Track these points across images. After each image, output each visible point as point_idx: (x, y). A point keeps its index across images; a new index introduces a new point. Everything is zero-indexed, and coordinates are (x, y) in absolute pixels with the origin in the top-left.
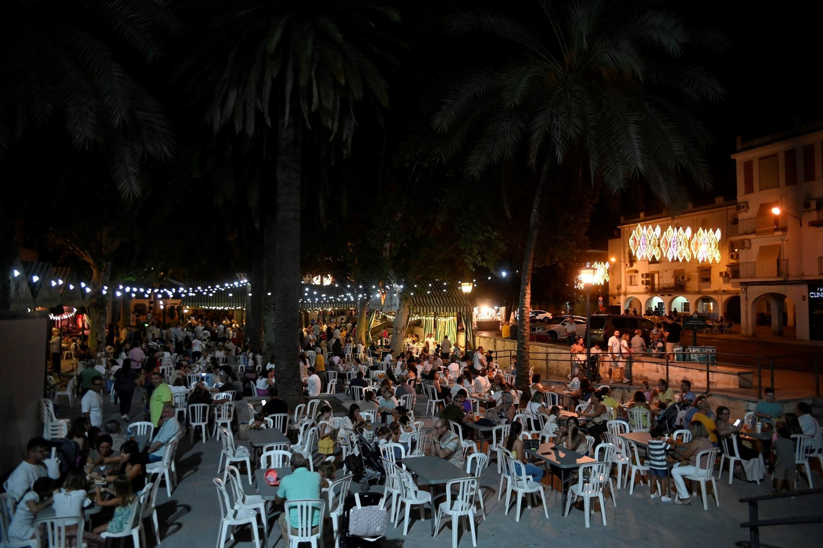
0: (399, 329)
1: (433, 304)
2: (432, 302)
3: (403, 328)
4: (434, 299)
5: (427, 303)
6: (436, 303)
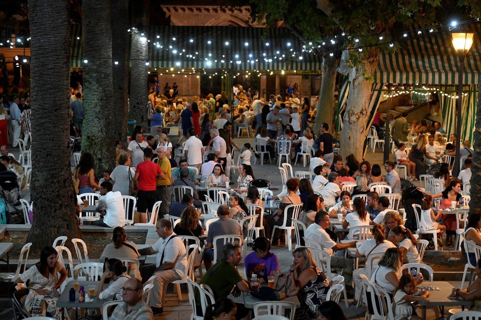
0: (353, 114)
1: (428, 69)
2: (427, 65)
3: (361, 113)
4: (433, 60)
5: (418, 67)
6: (434, 66)
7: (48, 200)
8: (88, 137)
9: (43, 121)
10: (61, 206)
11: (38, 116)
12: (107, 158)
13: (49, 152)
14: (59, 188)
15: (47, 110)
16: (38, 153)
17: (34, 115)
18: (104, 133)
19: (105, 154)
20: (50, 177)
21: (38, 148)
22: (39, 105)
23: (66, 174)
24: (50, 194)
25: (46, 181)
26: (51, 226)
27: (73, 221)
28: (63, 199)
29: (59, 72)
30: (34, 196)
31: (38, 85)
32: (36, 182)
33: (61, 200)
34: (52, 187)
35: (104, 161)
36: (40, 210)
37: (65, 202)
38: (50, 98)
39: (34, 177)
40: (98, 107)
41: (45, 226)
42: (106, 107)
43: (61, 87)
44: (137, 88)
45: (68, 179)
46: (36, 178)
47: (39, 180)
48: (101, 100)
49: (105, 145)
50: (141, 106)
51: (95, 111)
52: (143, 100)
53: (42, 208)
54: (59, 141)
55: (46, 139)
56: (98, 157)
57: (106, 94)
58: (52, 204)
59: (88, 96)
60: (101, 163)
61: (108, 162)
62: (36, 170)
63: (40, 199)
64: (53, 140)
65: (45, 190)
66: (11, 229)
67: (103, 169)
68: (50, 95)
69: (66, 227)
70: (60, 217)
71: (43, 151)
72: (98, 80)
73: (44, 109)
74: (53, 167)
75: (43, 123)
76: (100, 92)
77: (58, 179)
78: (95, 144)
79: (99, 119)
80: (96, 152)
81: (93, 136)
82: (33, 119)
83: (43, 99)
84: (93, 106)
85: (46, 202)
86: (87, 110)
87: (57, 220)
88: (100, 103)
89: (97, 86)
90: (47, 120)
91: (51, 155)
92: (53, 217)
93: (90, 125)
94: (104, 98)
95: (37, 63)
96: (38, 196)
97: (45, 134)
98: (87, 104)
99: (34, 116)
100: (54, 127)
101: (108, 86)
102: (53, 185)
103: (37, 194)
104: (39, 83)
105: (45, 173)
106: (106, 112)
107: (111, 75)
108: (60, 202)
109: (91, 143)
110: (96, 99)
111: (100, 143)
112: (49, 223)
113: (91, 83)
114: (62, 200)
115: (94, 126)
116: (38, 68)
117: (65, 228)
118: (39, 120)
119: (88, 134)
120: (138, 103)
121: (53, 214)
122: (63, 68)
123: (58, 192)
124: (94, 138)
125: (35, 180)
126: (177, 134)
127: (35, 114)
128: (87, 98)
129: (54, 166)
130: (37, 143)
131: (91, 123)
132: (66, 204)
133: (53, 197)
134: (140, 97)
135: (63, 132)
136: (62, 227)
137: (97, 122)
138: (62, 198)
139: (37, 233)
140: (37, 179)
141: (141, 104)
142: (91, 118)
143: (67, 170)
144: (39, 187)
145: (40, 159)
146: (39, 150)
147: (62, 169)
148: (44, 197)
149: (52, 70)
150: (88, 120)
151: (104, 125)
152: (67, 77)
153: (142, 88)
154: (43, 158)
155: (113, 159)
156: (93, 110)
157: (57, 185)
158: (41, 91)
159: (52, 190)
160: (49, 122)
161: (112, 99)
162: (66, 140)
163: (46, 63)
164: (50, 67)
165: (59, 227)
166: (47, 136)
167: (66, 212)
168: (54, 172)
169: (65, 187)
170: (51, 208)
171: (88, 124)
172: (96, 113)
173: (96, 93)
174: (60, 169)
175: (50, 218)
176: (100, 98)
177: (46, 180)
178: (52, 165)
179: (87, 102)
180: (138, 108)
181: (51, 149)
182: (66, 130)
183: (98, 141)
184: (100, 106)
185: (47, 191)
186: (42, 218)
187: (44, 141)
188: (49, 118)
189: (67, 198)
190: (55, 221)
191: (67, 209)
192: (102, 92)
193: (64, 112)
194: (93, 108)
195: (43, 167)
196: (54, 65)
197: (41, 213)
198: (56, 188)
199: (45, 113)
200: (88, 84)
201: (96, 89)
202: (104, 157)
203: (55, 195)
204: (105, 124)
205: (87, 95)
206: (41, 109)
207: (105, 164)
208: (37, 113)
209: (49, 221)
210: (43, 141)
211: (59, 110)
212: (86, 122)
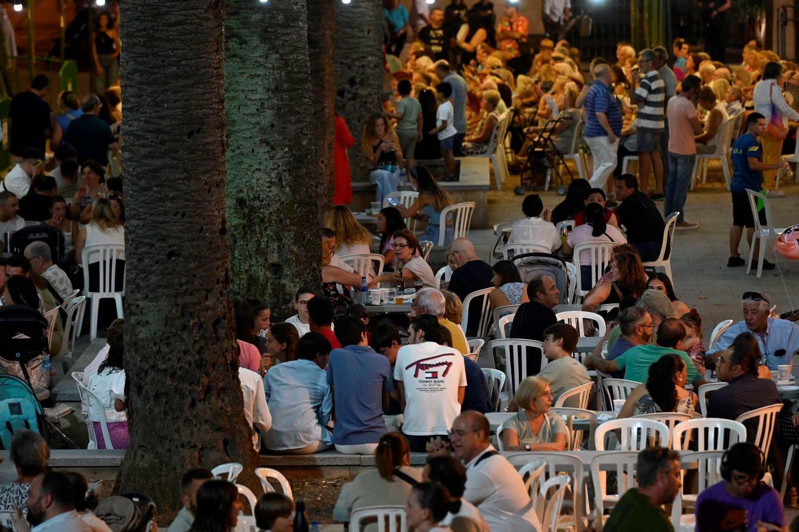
7: (173, 376)
8: (241, 202)
9: (157, 163)
10: (208, 390)
11: (143, 151)
12: (298, 262)
13: (174, 245)
14: (202, 343)
15: (168, 133)
16: (144, 249)
17: (133, 148)
18: (287, 189)
19: (291, 252)
20: (179, 314)
21: (145, 237)
22: (146, 122)
23: (220, 306)
24: (179, 359)
25: (166, 324)
26: (183, 446)
27: (240, 431)
28: (213, 373)
29: (196, 33)
30: (135, 365)
31: (141, 68)
32: (141, 328)
33: (207, 374)
34: (183, 339)
35: (287, 271)
36: (152, 403)
37: (217, 379)
38: (175, 102)
39: (135, 314)
40: (269, 112)
41: (166, 446)
42: (292, 112)
43: (202, 71)
44: (349, 30)
45: (224, 318)
46: (139, 318)
47: (147, 323)
48: (277, 90)
49: (292, 224)
50: (363, 92)
51: (258, 123)
52: (369, 71)
53: (157, 396)
54: (199, 215)
55: (165, 213)
56: (271, 261)
57: (288, 74)
58: (185, 387)
59: (238, 79)
60: (279, 278)
61: (299, 274)
62: (139, 296)
63: (152, 374)
64: (183, 215)
65: (164, 349)
66: (59, 460)
67: (285, 294)
68: (176, 93)
69: (221, 446)
70: (206, 422)
71: (158, 245)
72: (265, 31)
73: (159, 131)
74: (184, 288)
75: (157, 170)
76: (273, 68)
77: (198, 317)
78: (262, 220)
79: (273, 148)
80: (263, 245)
81: (254, 199)
82: (129, 159)
83: (156, 106)
84: (253, 109)
85: (169, 382)
86: (234, 121)
87: (199, 430)
88: (275, 101)
89: (262, 49)
90: (168, 161)
91: (179, 255)
92: (186, 420)
93: (246, 166)
94: (286, 86)
95: (140, 9)
96: (146, 366)
97: (162, 200)
98: (236, 103)
99: (131, 151)
100: (186, 178)
101: (295, 49)
102: (185, 335)
103: (144, 359)
104: (144, 64)
105: (164, 304)
106: (292, 128)
107: (304, 16)
108: (205, 381)
109: (250, 220)
110: (260, 89)
111: (274, 217)
112: (176, 436)
113: (245, 42)
114: (212, 375)
115: (258, 170)
116: (142, 21)
117: (218, 451)
118: (145, 162)
119: (241, 191)
120: (352, 82)
121: (187, 412)
122: (207, 19)
123: (199, 352)
124: (257, 203)
125: (139, 323)
126: (488, 182)
127: (133, 145)
128: (235, 86)
129: (187, 283)
130: (141, 223)
131: (248, 161)
132: (221, 385)
133: (187, 367)
134: (358, 59)
135: (209, 191)
136: (213, 447)
137: (266, 156)
138: (210, 370)
139: (147, 465)
140: (144, 319)
141: (362, 83)
142: (249, 145)
143: (221, 294)
144: (148, 340)
145: (151, 266)
146: (147, 240)
147: (208, 291)
148: (163, 367)
149: (179, 28)
150: (237, 152)
151: (286, 164)
152: (218, 43)
153: (366, 29)
154: (157, 262)
155: (315, 265)
156: (253, 120)
157: (196, 334)
158: (149, 84)
159: (183, 348)
160: (172, 167)
161: (307, 87)
162: (216, 213)
163: (164, 10)
164: (173, 19)
165: (202, 449)
166: (168, 204)
167: (222, 408)
168: (188, 299)
169: (218, 339)
170: (183, 396)
171: (240, 163)
172: (263, 130)
173: (260, 71)
174: (204, 293)
175: (181, 423)
176: (273, 87)
177: (167, 322)
178: (184, 280)
179: (233, 99)
180: (353, 98)
181: (180, 238)
182: (218, 186)
183: (271, 214)
184: (272, 108)
185: (171, 352)
186: (158, 423)
187: (160, 219)
188: (174, 155)
189: (222, 368)
190: (192, 433)
191: (223, 400)
192: (279, 68)
193: (210, 139)
194: (253, 115)
195: (159, 286)
196: (183, 12)
197: (156, 411)
198: (195, 342)
199: (163, 143)
200: (236, 46)
201: (261, 60)
202: (288, 260)
203: (193, 360)
204: (289, 163)
205: (234, 76)
206: (150, 132)
207: (292, 281)
208: (141, 142)
209: (178, 431)
210: (156, 218)
211: (198, 132)
212: (232, 158)
